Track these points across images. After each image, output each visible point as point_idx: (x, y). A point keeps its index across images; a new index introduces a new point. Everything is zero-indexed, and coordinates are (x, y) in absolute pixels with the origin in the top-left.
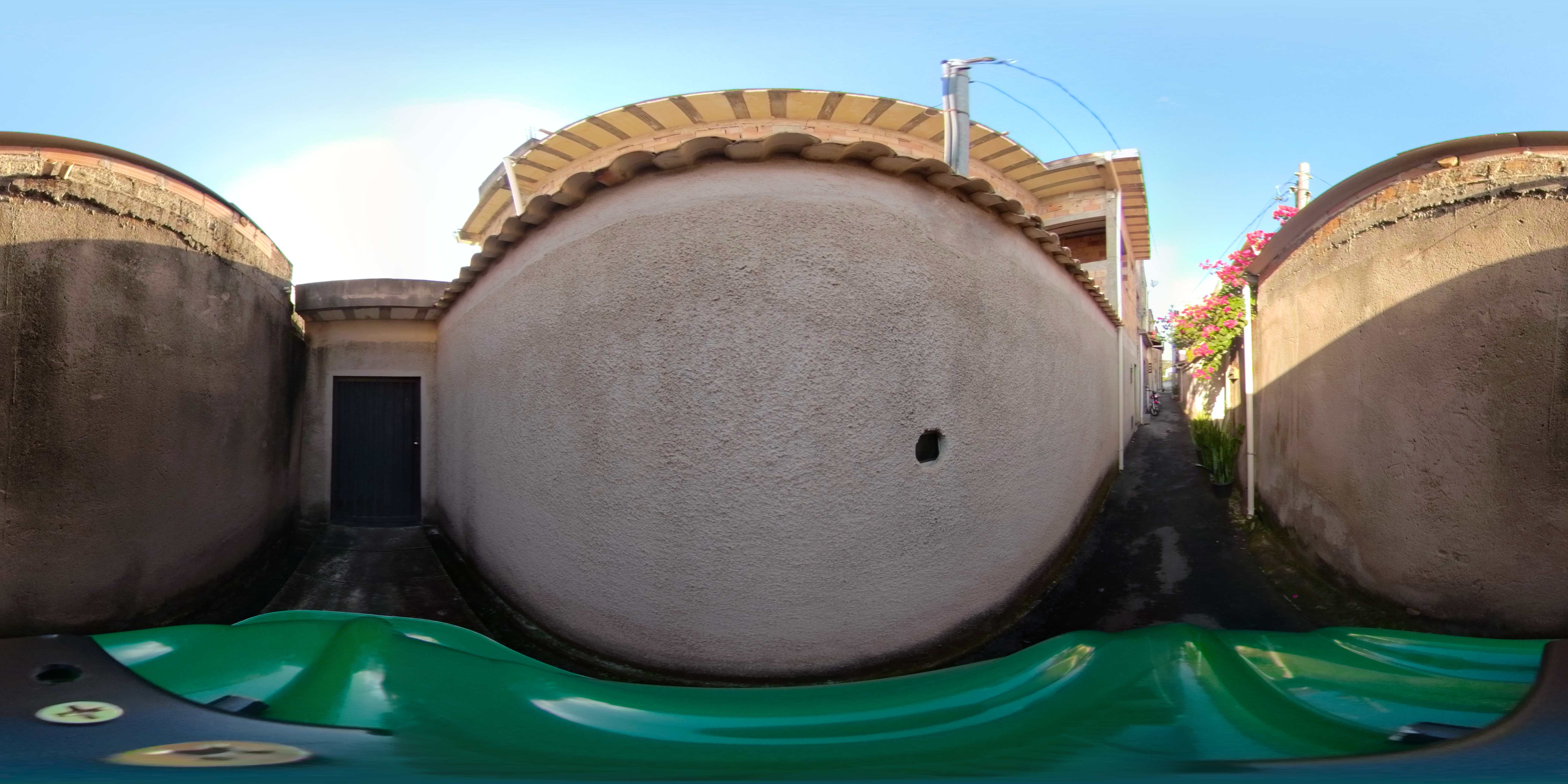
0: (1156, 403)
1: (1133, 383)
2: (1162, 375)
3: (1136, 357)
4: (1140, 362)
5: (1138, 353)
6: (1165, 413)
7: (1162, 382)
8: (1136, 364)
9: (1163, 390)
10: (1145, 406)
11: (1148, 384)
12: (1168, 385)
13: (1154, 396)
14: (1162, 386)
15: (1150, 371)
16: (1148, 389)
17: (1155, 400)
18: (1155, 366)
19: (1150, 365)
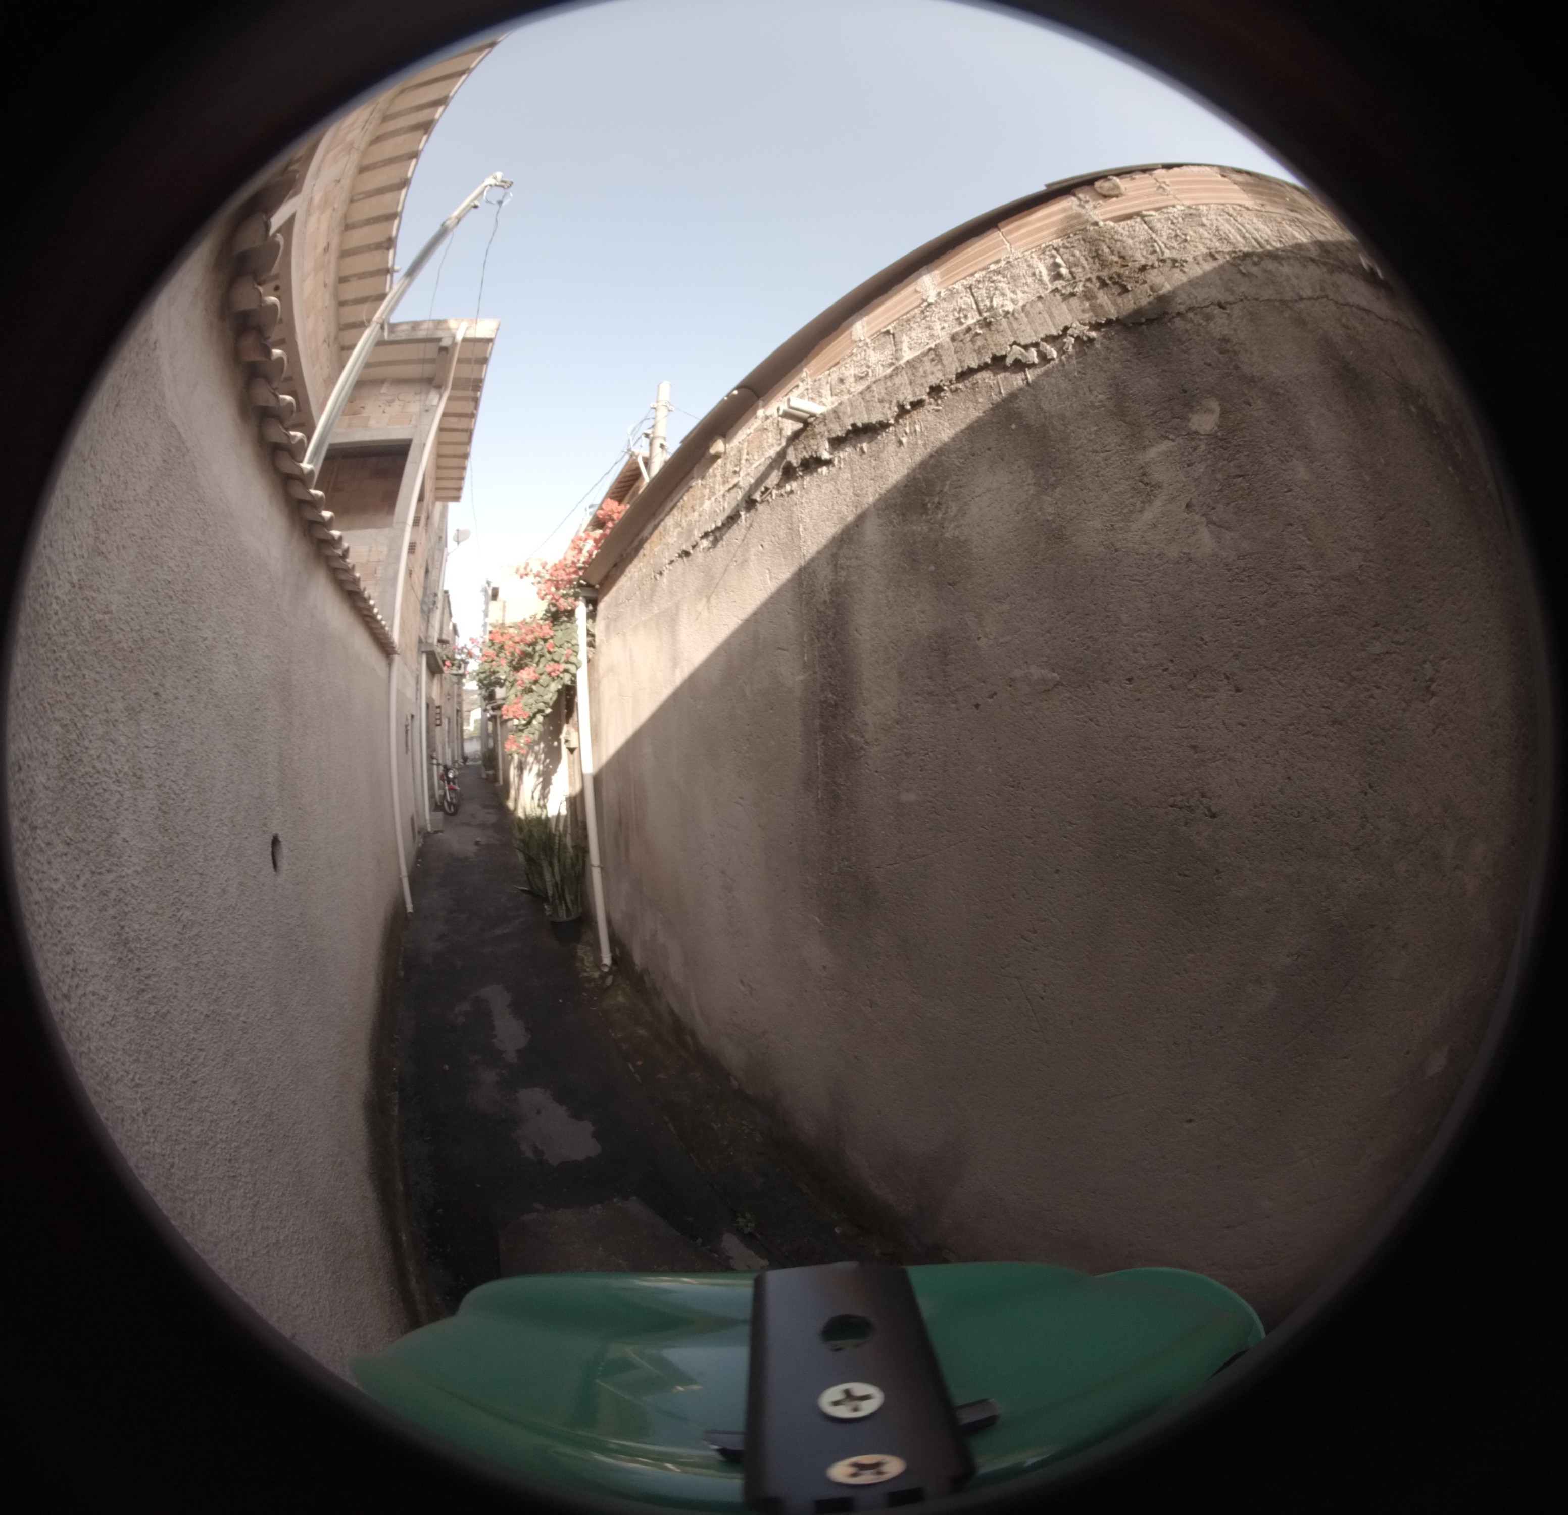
1: (410, 753)
2: (462, 725)
3: (414, 700)
4: (420, 708)
5: (418, 690)
7: (462, 741)
8: (414, 713)
9: (465, 759)
10: (432, 797)
11: (434, 750)
12: (473, 748)
13: (447, 775)
15: (438, 722)
16: (435, 761)
17: (448, 783)
18: (448, 710)
19: (438, 711)
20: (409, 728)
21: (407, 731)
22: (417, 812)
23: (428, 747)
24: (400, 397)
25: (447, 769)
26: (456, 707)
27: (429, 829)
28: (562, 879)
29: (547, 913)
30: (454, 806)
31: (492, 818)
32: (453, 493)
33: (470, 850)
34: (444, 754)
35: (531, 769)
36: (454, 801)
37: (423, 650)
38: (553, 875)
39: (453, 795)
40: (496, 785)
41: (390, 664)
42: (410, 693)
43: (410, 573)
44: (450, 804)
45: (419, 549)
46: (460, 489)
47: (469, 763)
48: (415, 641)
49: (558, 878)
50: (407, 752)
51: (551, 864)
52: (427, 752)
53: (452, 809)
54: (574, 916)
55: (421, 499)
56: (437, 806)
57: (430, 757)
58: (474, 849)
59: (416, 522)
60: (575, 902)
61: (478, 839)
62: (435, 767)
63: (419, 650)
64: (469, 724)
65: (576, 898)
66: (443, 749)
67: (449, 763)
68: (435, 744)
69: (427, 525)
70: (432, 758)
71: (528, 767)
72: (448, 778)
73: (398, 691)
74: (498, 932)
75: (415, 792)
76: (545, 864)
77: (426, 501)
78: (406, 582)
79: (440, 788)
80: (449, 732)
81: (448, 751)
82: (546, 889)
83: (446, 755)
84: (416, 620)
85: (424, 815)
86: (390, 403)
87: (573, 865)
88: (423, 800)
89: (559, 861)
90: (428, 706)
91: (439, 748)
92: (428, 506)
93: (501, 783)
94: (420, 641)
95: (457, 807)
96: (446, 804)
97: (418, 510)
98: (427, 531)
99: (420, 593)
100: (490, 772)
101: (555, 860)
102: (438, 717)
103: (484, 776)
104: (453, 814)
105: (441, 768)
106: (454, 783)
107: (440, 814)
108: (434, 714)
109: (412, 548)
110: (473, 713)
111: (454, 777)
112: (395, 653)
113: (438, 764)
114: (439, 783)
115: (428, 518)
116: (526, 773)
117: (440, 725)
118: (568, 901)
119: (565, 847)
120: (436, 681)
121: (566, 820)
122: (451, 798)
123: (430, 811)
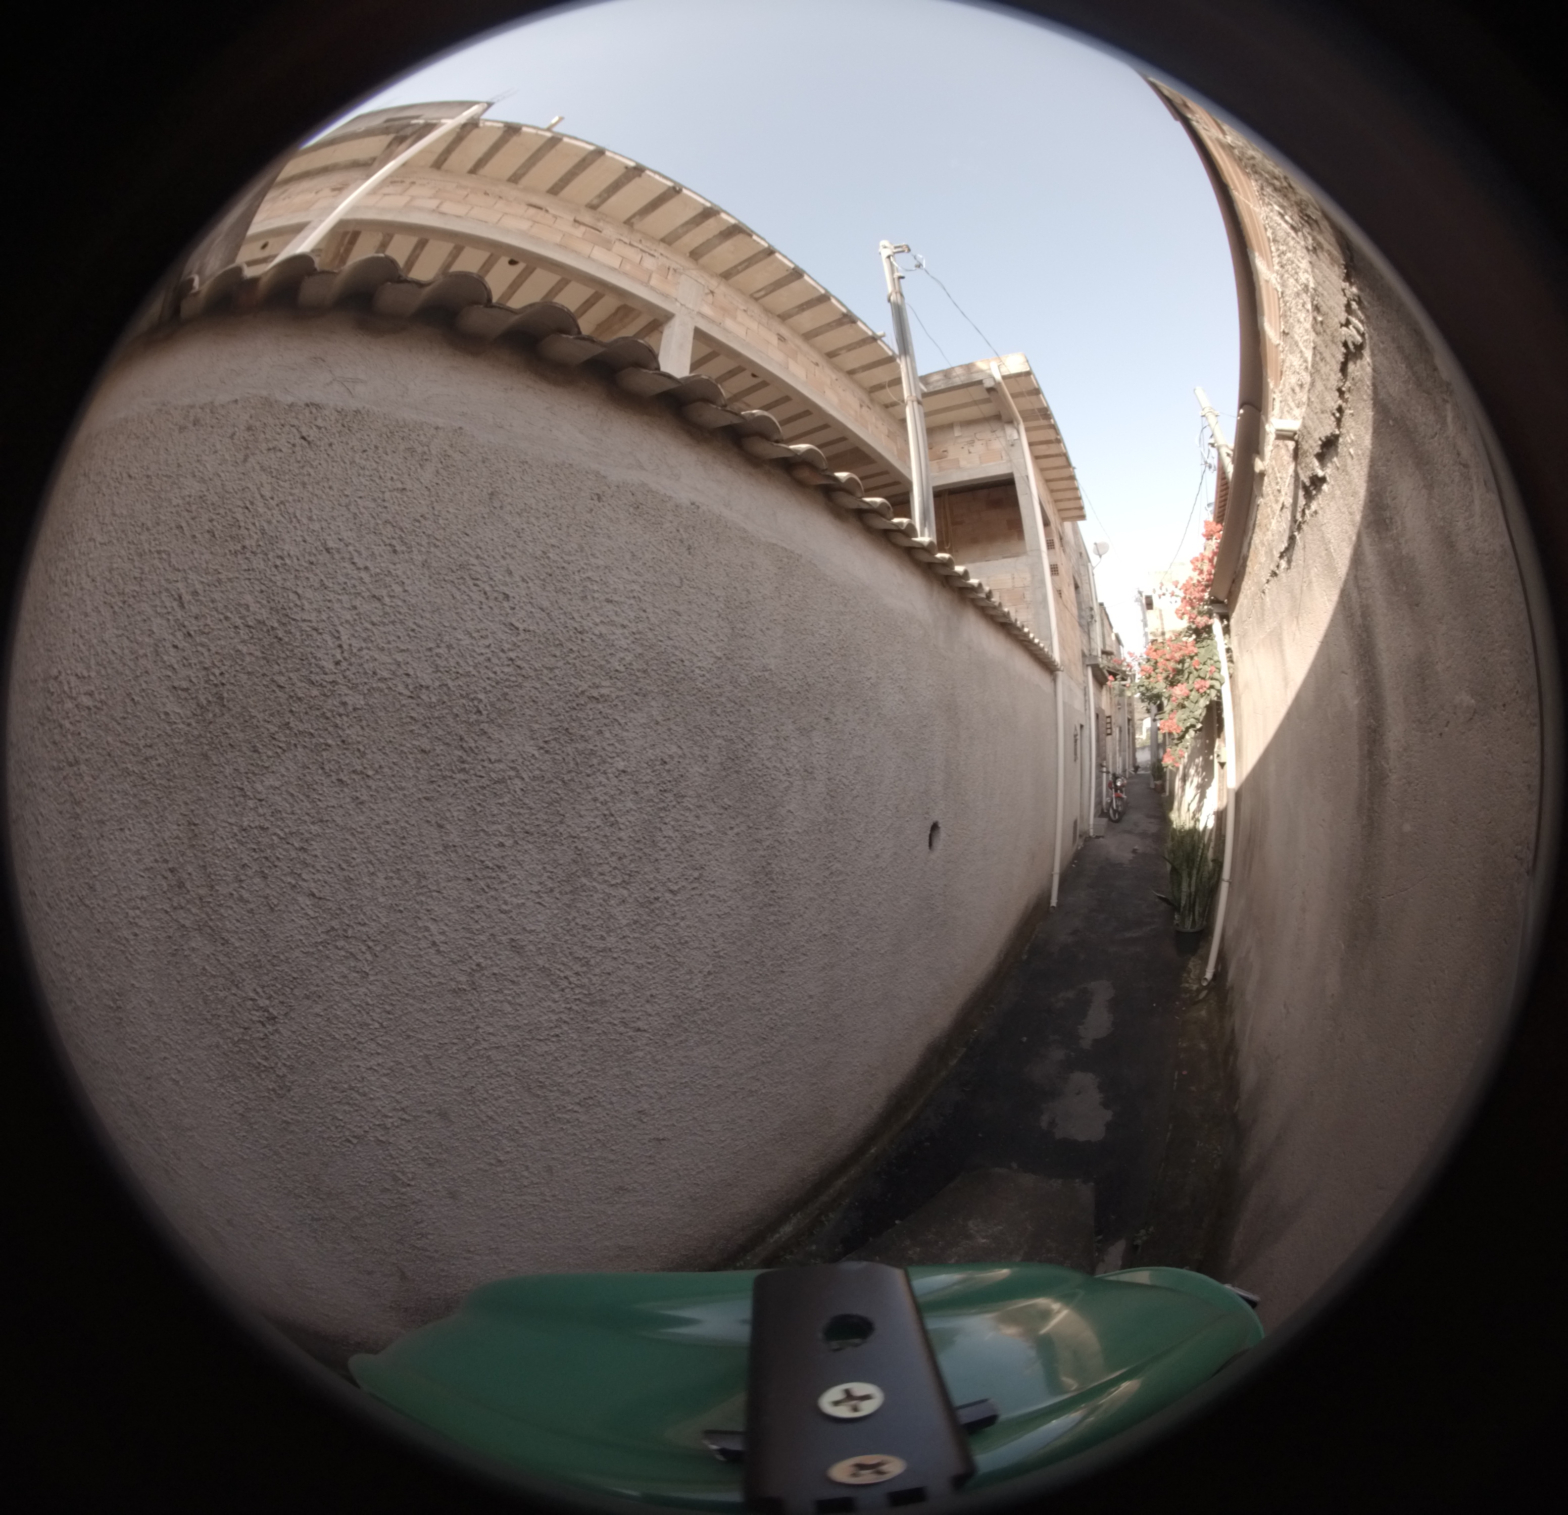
0: (1119, 798)
1: (1078, 761)
2: (1134, 735)
3: (1083, 710)
4: (1090, 719)
5: (1086, 701)
6: (1134, 816)
7: (1134, 750)
8: (1083, 723)
9: (1136, 768)
10: (1099, 803)
11: (1105, 759)
13: (1115, 783)
14: (1134, 759)
15: (1109, 731)
16: (1104, 769)
17: (1116, 791)
18: (1119, 719)
19: (1108, 720)
20: (1078, 737)
21: (1076, 741)
22: (1082, 817)
23: (1099, 755)
24: (978, 436)
25: (1115, 777)
26: (1127, 716)
27: (1091, 834)
28: (1196, 892)
29: (1176, 922)
30: (1119, 813)
31: (1152, 827)
32: (1076, 513)
33: (1126, 856)
34: (1114, 763)
35: (1192, 782)
36: (1120, 809)
37: (1088, 663)
38: (1190, 886)
39: (1119, 803)
40: (1163, 796)
41: (1055, 680)
42: (1078, 704)
43: (1059, 593)
44: (1115, 811)
45: (1062, 570)
46: (1081, 508)
47: (1141, 772)
48: (1078, 655)
49: (1193, 889)
50: (1075, 760)
51: (1190, 876)
52: (1096, 760)
53: (1117, 816)
54: (1197, 928)
55: (1046, 523)
56: (1102, 813)
57: (1100, 766)
58: (1130, 856)
59: (1050, 545)
60: (1202, 915)
61: (1136, 847)
62: (1105, 775)
63: (1083, 663)
64: (1141, 734)
65: (1204, 911)
66: (1114, 757)
67: (1119, 771)
68: (1105, 752)
69: (1062, 545)
70: (1102, 766)
71: (1190, 779)
72: (1116, 786)
73: (1064, 703)
74: (1128, 935)
75: (1081, 797)
76: (1185, 875)
77: (1053, 525)
78: (1057, 602)
79: (1107, 795)
80: (1120, 741)
81: (1119, 760)
82: (1180, 899)
83: (1117, 763)
84: (1076, 636)
85: (1088, 820)
86: (972, 443)
87: (1210, 879)
88: (1090, 806)
89: (1198, 873)
90: (1097, 716)
91: (1110, 757)
92: (1056, 528)
93: (1167, 794)
94: (1084, 655)
95: (1122, 814)
96: (1111, 811)
97: (1048, 534)
98: (1064, 551)
99: (1075, 611)
100: (1158, 782)
101: (1195, 872)
102: (1109, 726)
103: (1152, 786)
104: (1117, 821)
105: (1110, 776)
106: (1122, 792)
107: (1104, 820)
108: (1104, 724)
109: (1054, 570)
110: (1145, 721)
111: (1122, 786)
112: (1058, 670)
113: (1108, 772)
114: (1107, 791)
115: (1061, 539)
116: (1188, 784)
117: (1110, 734)
118: (1197, 913)
119: (1206, 858)
120: (1104, 691)
121: (1211, 834)
122: (1117, 806)
123: (1095, 816)
